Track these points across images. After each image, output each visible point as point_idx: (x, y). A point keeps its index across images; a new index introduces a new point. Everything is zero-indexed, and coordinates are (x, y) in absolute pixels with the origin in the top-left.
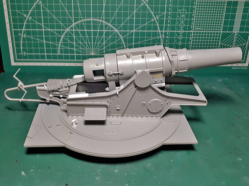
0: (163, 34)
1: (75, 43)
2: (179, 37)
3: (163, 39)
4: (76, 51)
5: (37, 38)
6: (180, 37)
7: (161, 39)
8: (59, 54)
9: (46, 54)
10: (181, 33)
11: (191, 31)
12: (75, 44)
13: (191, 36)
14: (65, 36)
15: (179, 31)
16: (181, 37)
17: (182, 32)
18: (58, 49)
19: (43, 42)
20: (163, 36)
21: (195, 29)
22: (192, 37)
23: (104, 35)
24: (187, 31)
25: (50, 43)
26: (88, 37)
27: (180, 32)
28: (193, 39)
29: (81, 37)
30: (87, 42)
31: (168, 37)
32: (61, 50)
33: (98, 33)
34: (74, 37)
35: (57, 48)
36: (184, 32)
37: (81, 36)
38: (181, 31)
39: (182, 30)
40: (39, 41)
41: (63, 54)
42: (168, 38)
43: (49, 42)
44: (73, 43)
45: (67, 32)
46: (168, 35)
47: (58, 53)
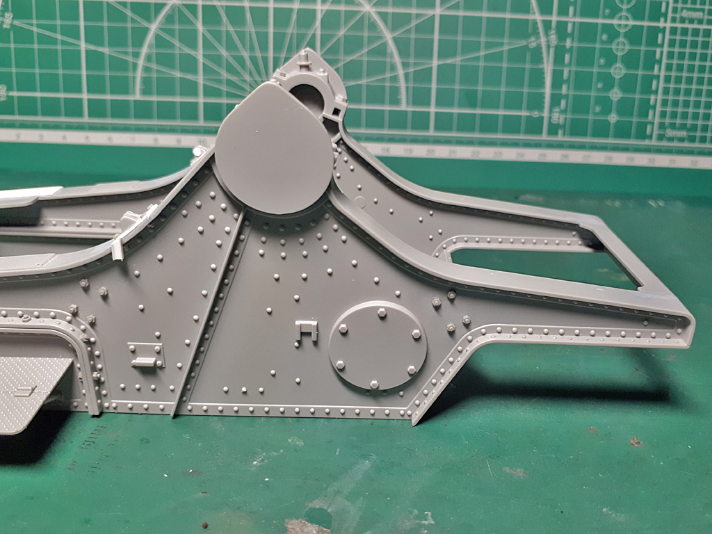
0: (553, 32)
1: (204, 55)
2: (614, 47)
3: (552, 50)
4: (204, 85)
5: (53, 28)
6: (618, 43)
7: (544, 50)
8: (138, 96)
9: (85, 96)
10: (622, 31)
11: (661, 24)
12: (201, 59)
13: (660, 41)
14: (163, 24)
15: (615, 22)
16: (620, 47)
17: (626, 26)
18: (134, 78)
19: (76, 48)
20: (553, 38)
21: (678, 16)
22: (666, 49)
23: (318, 23)
24: (646, 24)
25: (106, 50)
26: (253, 30)
27: (620, 25)
28: (670, 55)
29: (228, 32)
30: (252, 49)
31: (573, 40)
32: (146, 82)
33: (294, 16)
34: (200, 27)
35: (130, 74)
36: (633, 26)
37: (226, 26)
38: (624, 22)
39: (627, 18)
40: (63, 43)
41: (154, 98)
42: (572, 47)
43: (100, 49)
44: (192, 53)
45: (173, 10)
46: (572, 36)
47: (134, 93)
